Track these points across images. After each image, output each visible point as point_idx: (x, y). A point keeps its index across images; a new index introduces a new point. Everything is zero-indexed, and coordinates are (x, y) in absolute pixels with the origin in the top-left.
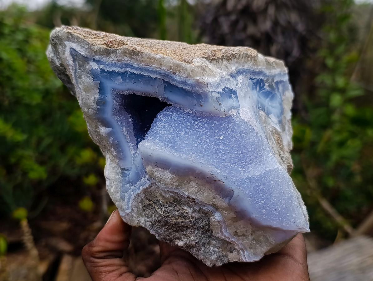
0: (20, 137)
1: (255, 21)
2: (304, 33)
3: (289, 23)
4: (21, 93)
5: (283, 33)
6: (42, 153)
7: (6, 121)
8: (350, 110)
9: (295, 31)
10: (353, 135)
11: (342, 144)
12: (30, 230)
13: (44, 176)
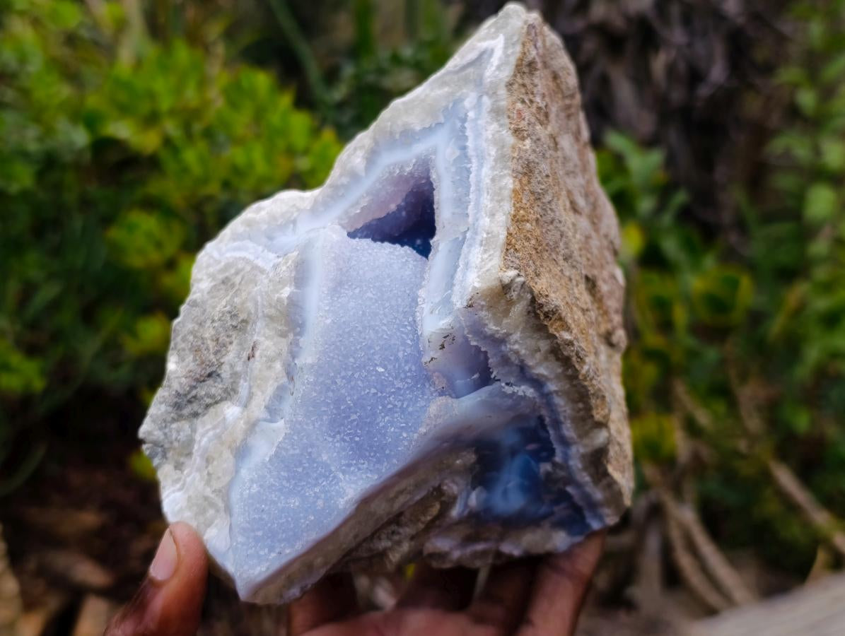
2: (741, 21)
6: (33, 326)
9: (718, 15)
11: (832, 320)
13: (39, 384)
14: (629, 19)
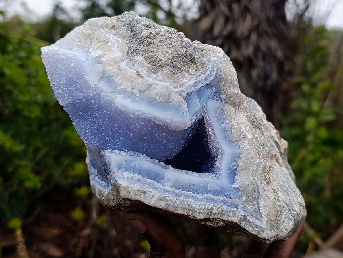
0: (18, 148)
1: (238, 47)
2: (282, 59)
3: (269, 49)
4: (20, 106)
5: (264, 59)
6: (38, 164)
7: (6, 131)
8: (323, 133)
9: (275, 57)
10: (325, 155)
11: (314, 163)
12: (24, 240)
13: (39, 185)
14: (244, 58)
